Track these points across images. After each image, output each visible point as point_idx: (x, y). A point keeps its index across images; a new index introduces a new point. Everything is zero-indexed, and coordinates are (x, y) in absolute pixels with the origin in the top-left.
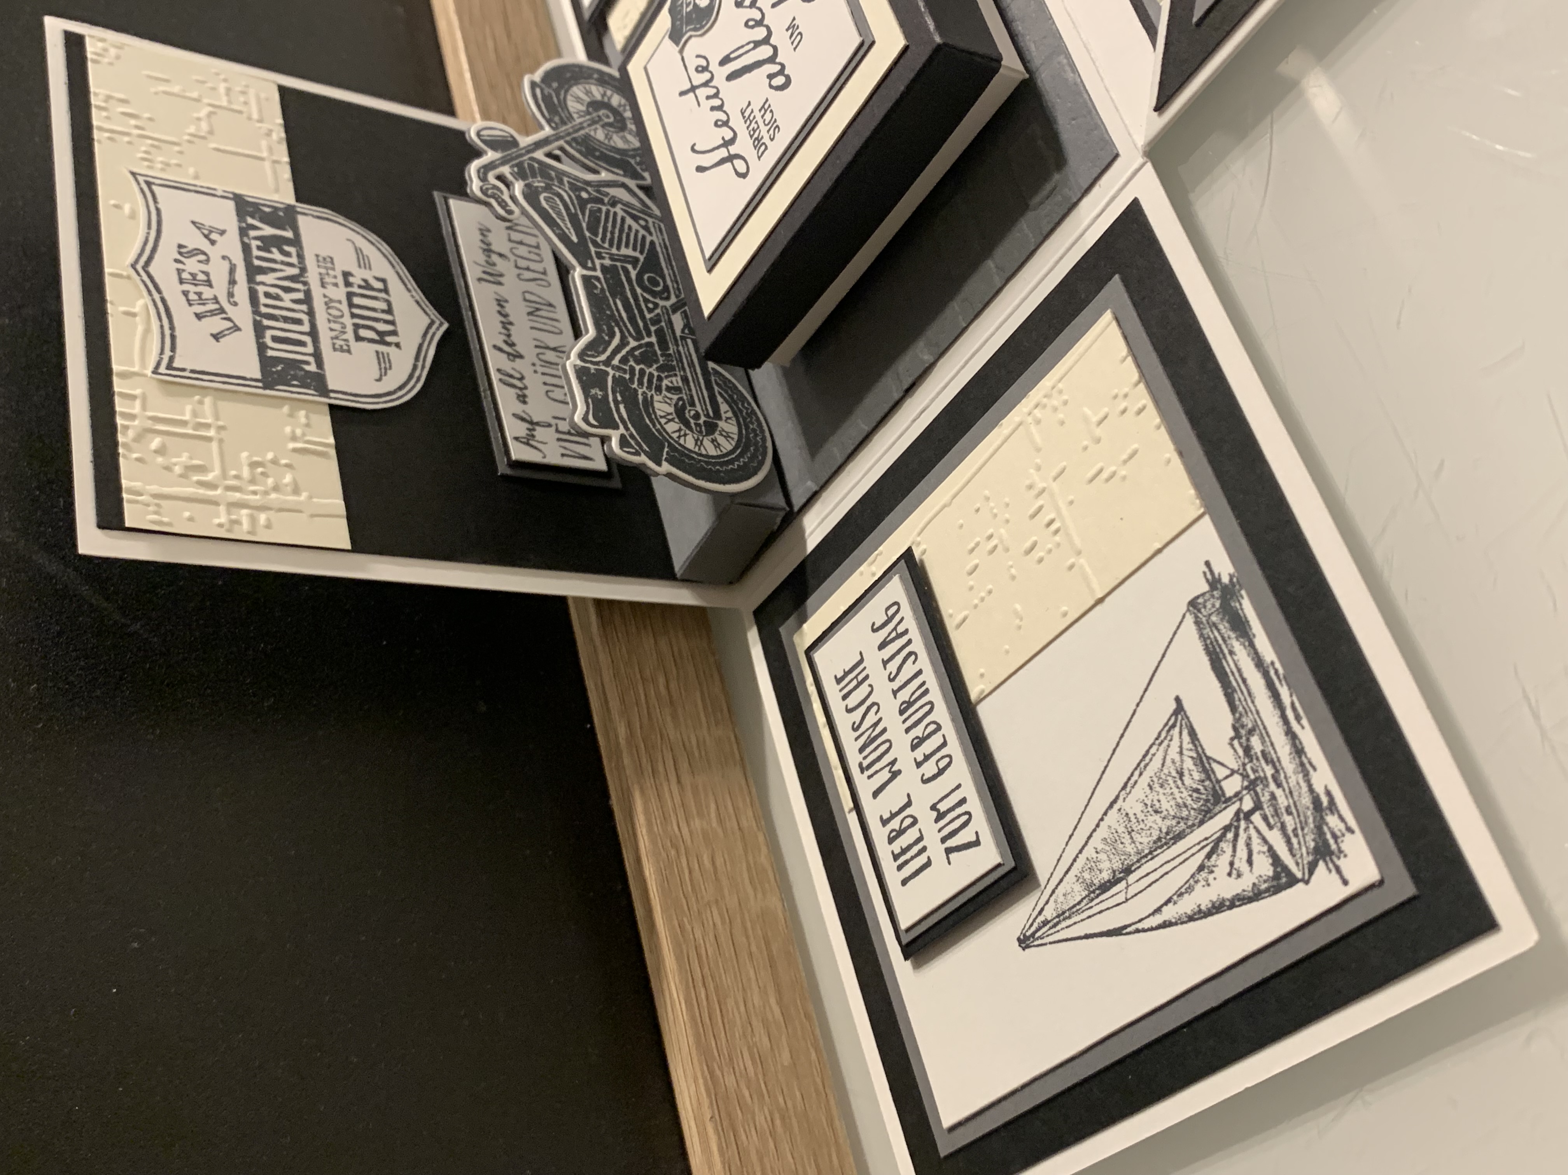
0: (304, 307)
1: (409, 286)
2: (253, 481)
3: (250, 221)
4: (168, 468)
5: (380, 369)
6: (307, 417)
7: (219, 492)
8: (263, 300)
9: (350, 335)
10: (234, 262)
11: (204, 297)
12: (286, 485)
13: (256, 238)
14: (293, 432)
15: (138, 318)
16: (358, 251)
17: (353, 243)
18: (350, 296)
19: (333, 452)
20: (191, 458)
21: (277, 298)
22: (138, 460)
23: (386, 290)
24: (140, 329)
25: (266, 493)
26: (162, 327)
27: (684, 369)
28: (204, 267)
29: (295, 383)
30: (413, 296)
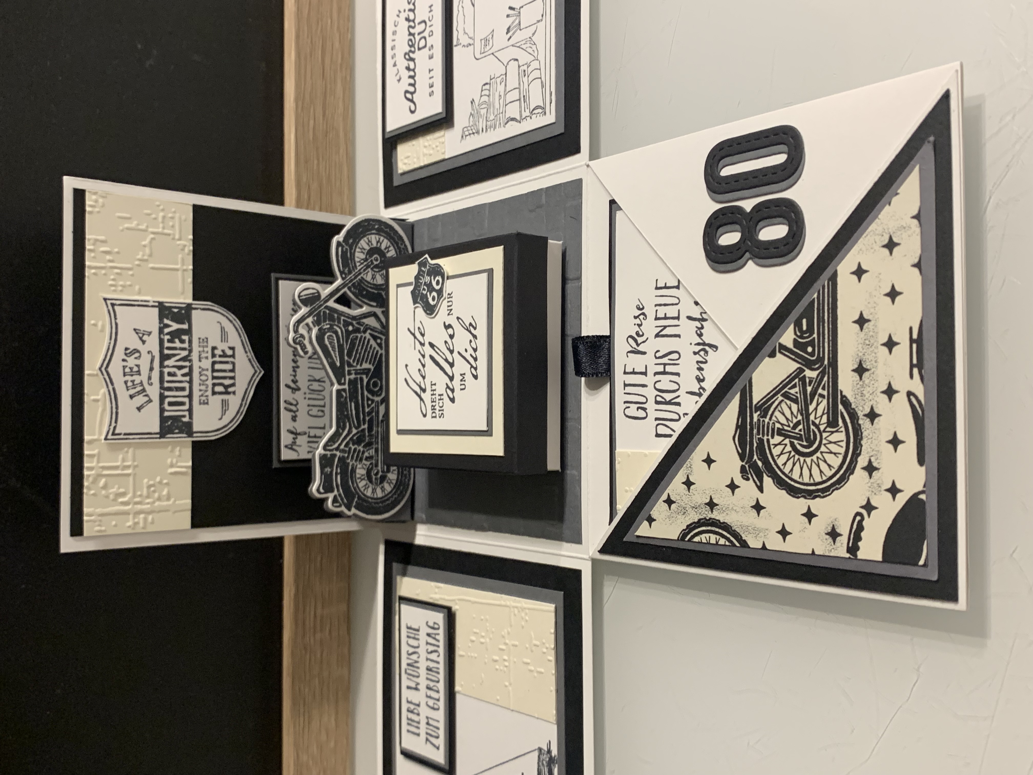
0: (187, 378)
1: (247, 349)
2: (148, 497)
3: (166, 321)
4: (107, 497)
5: (222, 411)
6: (180, 451)
7: (130, 507)
8: (167, 378)
9: (209, 393)
10: (153, 354)
11: (135, 383)
12: (164, 496)
13: (167, 334)
14: (172, 462)
15: (100, 403)
16: (222, 329)
17: (221, 324)
18: (214, 363)
19: (190, 471)
20: (119, 488)
21: (174, 375)
22: (94, 495)
23: (233, 356)
24: (100, 410)
25: (154, 502)
26: (112, 407)
27: (377, 443)
28: (137, 362)
29: (177, 431)
30: (247, 356)
